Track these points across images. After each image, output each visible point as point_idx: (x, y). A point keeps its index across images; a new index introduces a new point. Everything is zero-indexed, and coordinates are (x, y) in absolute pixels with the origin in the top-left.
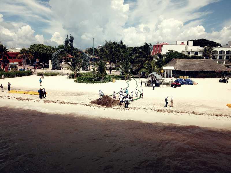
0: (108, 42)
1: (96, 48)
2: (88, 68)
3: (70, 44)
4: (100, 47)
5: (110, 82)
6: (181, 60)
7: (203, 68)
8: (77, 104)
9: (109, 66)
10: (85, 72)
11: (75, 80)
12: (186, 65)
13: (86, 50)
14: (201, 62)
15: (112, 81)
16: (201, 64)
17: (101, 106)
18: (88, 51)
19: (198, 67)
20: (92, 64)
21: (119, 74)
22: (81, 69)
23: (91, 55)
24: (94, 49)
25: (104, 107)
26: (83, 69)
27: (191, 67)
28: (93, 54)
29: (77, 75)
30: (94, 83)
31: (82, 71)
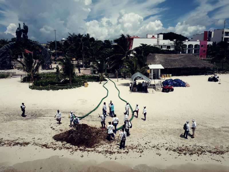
0: (72, 35)
1: (58, 41)
2: (49, 66)
3: (23, 35)
4: (63, 40)
5: (81, 86)
6: (160, 55)
7: (185, 64)
8: (27, 144)
9: (75, 63)
10: (45, 71)
11: (31, 84)
12: (167, 60)
13: (47, 44)
14: (182, 57)
15: (84, 85)
16: (182, 59)
17: (74, 147)
18: (49, 45)
19: (180, 64)
20: (55, 60)
21: (90, 72)
22: (40, 68)
23: (52, 50)
24: (56, 43)
25: (81, 150)
26: (44, 68)
27: (172, 63)
28: (56, 48)
29: (34, 77)
30: (58, 89)
31: (41, 71)
